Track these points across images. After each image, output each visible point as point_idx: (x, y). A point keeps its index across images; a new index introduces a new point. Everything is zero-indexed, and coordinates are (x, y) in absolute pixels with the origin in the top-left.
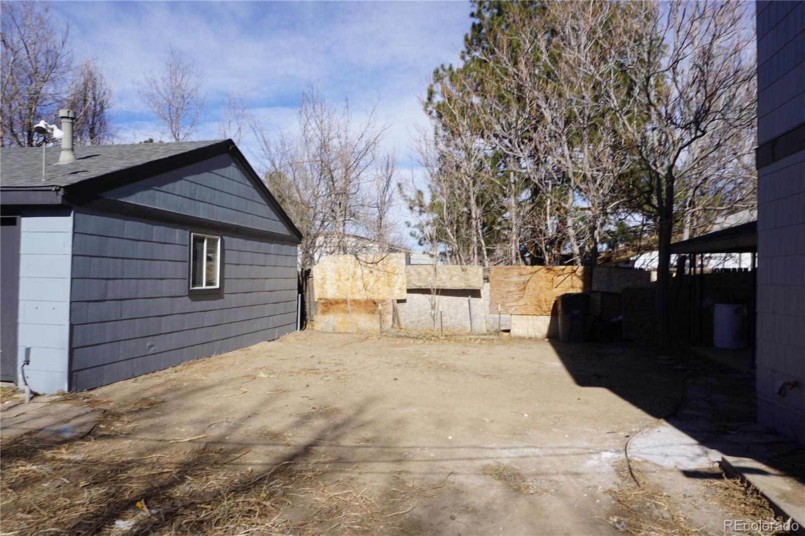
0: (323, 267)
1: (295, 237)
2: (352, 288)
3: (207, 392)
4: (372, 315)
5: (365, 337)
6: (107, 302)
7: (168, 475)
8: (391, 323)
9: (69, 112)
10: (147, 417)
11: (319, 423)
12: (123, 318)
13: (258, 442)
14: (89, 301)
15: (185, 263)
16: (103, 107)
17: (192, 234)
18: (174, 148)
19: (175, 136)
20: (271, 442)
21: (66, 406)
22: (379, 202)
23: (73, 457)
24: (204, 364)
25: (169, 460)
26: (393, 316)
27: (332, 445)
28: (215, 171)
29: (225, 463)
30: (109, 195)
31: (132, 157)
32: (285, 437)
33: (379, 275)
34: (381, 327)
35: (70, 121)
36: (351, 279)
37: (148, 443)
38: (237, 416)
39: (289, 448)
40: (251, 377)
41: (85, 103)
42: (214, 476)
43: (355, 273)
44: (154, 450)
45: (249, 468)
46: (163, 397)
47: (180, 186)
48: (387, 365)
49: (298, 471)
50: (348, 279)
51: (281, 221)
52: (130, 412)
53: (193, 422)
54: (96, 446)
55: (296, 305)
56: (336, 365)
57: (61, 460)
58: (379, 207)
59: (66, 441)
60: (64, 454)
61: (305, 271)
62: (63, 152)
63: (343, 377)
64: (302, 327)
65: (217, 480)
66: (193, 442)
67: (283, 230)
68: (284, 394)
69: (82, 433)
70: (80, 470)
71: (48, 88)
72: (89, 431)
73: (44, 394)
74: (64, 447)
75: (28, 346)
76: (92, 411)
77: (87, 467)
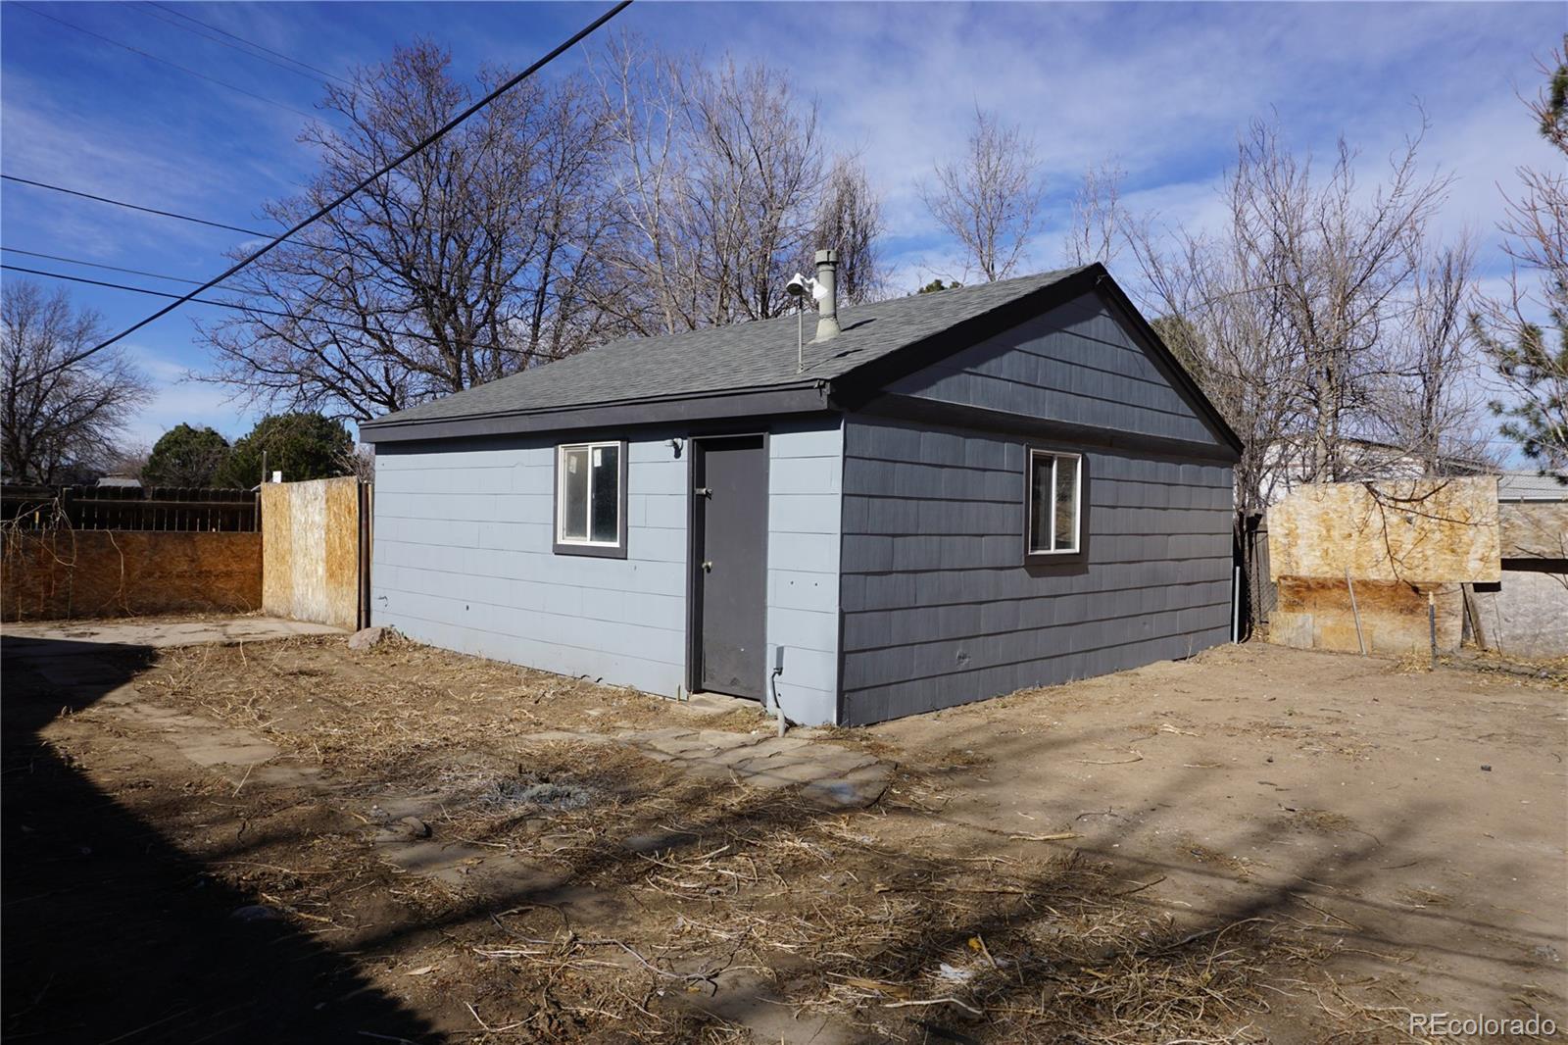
0: (1291, 509)
1: (1228, 448)
2: (1358, 554)
3: (1066, 751)
4: (1410, 617)
5: (1393, 664)
6: (895, 574)
7: (1014, 898)
8: (1458, 637)
9: (829, 253)
10: (965, 786)
11: (1306, 844)
12: (917, 605)
13: (1179, 864)
14: (867, 574)
15: (1018, 506)
16: (866, 235)
17: (1031, 450)
18: (996, 294)
19: (988, 271)
20: (1205, 868)
21: (835, 749)
22: (1425, 361)
23: (859, 838)
24: (1053, 696)
25: (1013, 871)
26: (1464, 621)
27: (1345, 898)
28: (1071, 329)
29: (1117, 896)
30: (896, 389)
31: (928, 318)
32: (1233, 862)
33: (1427, 526)
34: (1434, 645)
35: (831, 267)
36: (1355, 535)
37: (972, 833)
38: (1130, 805)
39: (1245, 887)
40: (1147, 732)
41: (839, 234)
42: (1100, 916)
43: (1365, 523)
44: (985, 847)
45: (1168, 914)
46: (989, 752)
47: (1010, 363)
48: (1458, 734)
49: (1273, 940)
50: (1350, 535)
51: (1199, 417)
52: (936, 773)
53: (1047, 806)
54: (890, 825)
55: (1229, 590)
56: (1331, 721)
57: (842, 840)
58: (1424, 375)
59: (844, 809)
60: (844, 829)
61: (1248, 518)
62: (821, 321)
63: (1351, 750)
64: (1244, 633)
65: (1106, 926)
66: (1052, 844)
67: (1203, 436)
68: (1220, 771)
69: (866, 799)
70: (872, 861)
71: (788, 218)
72: (877, 796)
73: (803, 725)
74: (844, 818)
75: (781, 645)
76: (877, 763)
77: (881, 859)
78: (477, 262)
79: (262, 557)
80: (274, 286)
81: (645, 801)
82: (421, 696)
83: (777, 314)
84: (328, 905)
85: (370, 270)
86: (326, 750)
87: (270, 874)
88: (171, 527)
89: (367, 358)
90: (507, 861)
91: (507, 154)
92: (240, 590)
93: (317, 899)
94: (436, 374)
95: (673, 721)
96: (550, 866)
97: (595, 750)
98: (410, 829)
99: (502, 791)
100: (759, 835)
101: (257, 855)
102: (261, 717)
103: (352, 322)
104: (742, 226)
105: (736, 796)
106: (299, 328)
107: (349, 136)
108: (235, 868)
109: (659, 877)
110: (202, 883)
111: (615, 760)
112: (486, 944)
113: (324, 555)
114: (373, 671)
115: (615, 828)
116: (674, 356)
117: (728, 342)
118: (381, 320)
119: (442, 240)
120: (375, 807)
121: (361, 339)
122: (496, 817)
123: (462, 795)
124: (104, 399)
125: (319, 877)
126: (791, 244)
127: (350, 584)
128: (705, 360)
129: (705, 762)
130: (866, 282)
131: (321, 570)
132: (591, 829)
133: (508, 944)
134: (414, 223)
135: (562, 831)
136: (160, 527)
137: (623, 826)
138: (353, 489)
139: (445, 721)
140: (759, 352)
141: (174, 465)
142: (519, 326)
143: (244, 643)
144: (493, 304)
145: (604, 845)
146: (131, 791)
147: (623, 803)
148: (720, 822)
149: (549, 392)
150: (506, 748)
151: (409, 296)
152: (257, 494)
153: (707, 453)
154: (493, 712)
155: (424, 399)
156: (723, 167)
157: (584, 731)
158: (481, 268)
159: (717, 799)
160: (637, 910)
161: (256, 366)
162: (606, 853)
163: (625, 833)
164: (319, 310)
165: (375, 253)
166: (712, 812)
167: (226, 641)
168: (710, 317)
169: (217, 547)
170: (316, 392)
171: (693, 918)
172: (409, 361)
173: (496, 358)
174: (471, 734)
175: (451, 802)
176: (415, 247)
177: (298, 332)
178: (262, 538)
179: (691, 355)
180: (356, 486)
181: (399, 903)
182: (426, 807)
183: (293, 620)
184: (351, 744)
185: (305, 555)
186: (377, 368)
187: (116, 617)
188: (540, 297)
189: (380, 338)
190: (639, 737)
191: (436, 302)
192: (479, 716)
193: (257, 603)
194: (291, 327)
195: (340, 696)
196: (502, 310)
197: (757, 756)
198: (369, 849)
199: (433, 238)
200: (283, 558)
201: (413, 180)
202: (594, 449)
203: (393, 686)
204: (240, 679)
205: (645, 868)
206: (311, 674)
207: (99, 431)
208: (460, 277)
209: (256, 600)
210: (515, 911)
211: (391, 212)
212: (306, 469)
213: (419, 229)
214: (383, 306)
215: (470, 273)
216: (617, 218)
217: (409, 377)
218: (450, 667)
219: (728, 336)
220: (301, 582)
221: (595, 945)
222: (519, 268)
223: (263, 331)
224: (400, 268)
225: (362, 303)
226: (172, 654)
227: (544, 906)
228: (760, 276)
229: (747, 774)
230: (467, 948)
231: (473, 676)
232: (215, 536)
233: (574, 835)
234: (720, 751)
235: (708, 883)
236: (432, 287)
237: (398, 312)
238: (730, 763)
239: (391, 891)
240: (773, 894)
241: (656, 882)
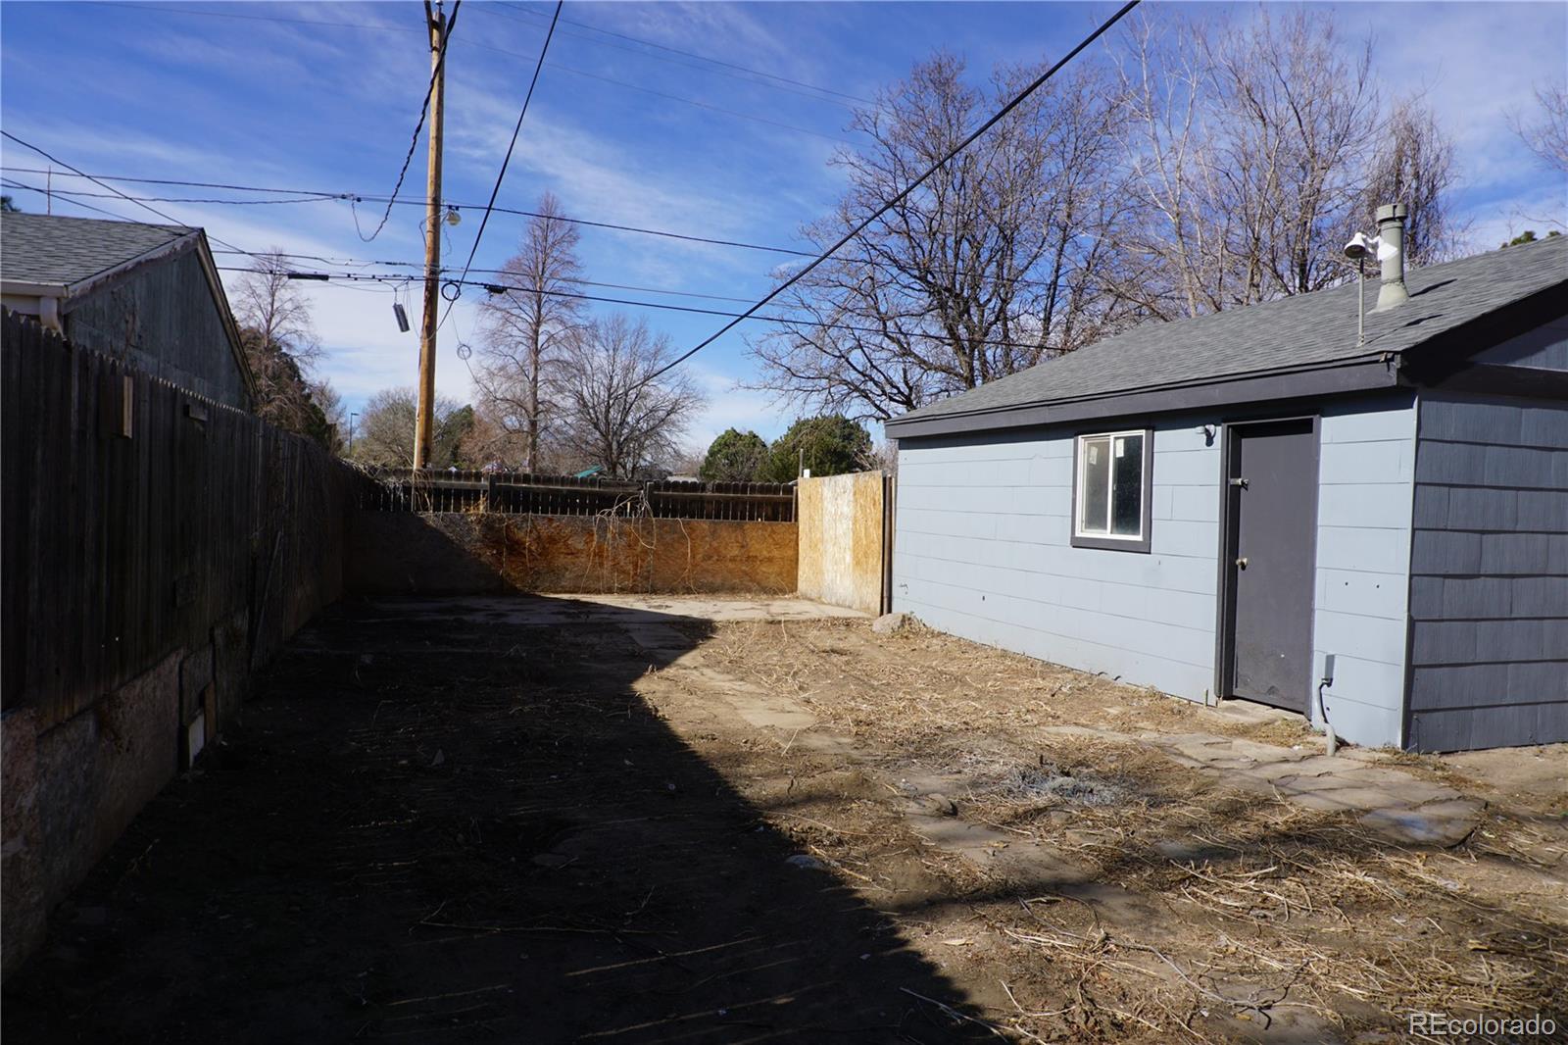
6: (1483, 578)
9: (1395, 207)
12: (1514, 616)
14: (1446, 576)
16: (1433, 186)
21: (1401, 776)
23: (1440, 882)
30: (1487, 359)
35: (1398, 224)
41: (1398, 188)
52: (1543, 819)
54: (1483, 873)
57: (1419, 881)
59: (1417, 845)
60: (1419, 868)
62: (1383, 288)
69: (1448, 838)
70: (1460, 912)
71: (1333, 179)
72: (1462, 837)
73: (1357, 745)
74: (1418, 856)
75: (1331, 653)
76: (1459, 798)
77: (1473, 912)
78: (990, 261)
79: (798, 545)
80: (807, 300)
81: (1174, 807)
82: (939, 679)
83: (1318, 287)
84: (867, 865)
85: (890, 278)
86: (858, 723)
87: (816, 829)
88: (726, 517)
89: (887, 361)
90: (1032, 849)
91: (1019, 151)
92: (780, 574)
93: (857, 858)
94: (950, 373)
95: (1201, 726)
96: (1077, 860)
97: (1117, 748)
98: (937, 805)
99: (1023, 779)
100: (1312, 861)
101: (804, 810)
102: (801, 688)
103: (874, 327)
104: (1278, 193)
105: (1281, 815)
106: (829, 336)
107: (873, 154)
108: (788, 819)
109: (1195, 889)
110: (762, 828)
111: (1138, 761)
112: (1016, 927)
113: (851, 543)
114: (896, 654)
115: (1145, 831)
116: (1204, 339)
117: (1265, 321)
118: (899, 324)
119: (956, 243)
120: (904, 780)
121: (881, 343)
122: (1021, 804)
123: (984, 779)
124: (673, 408)
125: (857, 838)
126: (1337, 207)
127: (874, 571)
128: (1239, 340)
129: (1241, 774)
130: (1433, 242)
131: (848, 558)
132: (1119, 828)
133: (1038, 931)
134: (931, 229)
135: (1088, 827)
136: (718, 517)
137: (1151, 830)
138: (878, 482)
139: (966, 707)
140: (1304, 328)
141: (724, 465)
142: (1030, 321)
143: (785, 621)
144: (1005, 302)
145: (1133, 847)
146: (702, 741)
147: (1151, 806)
148: (1264, 840)
149: (1068, 383)
150: (1025, 737)
151: (925, 300)
152: (795, 488)
153: (1243, 440)
154: (1010, 702)
155: (939, 398)
156: (1255, 130)
157: (1104, 728)
158: (993, 267)
159: (1261, 815)
160: (1173, 919)
161: (793, 374)
162: (1136, 855)
163: (1156, 837)
164: (845, 319)
165: (895, 261)
166: (1252, 828)
167: (770, 619)
168: (1239, 297)
169: (762, 535)
170: (842, 395)
171: (1238, 939)
172: (925, 362)
173: (1007, 355)
174: (989, 721)
175: (974, 785)
176: (930, 252)
177: (827, 340)
178: (798, 528)
179: (1222, 337)
180: (881, 479)
181: (931, 874)
182: (950, 786)
183: (823, 603)
184: (879, 720)
185: (834, 544)
186: (896, 370)
187: (684, 594)
188: (1052, 291)
189: (899, 342)
190: (1164, 739)
191: (950, 303)
192: (997, 704)
193: (793, 588)
194: (822, 335)
195: (867, 675)
196: (1013, 307)
197: (1302, 773)
198: (900, 819)
199: (948, 242)
200: (816, 546)
201: (930, 187)
202: (1116, 438)
203: (914, 669)
204: (782, 653)
205: (1180, 877)
206: (841, 653)
207: (668, 436)
208: (973, 277)
209: (793, 584)
210: (1043, 900)
211: (909, 220)
212: (830, 466)
213: (934, 234)
214: (902, 311)
215: (983, 272)
216: (1134, 202)
217: (925, 376)
218: (967, 655)
219: (1264, 314)
220: (830, 568)
221: (1129, 948)
222: (1030, 263)
223: (799, 341)
224: (916, 273)
225: (883, 310)
226: (727, 627)
227: (1072, 900)
228: (1299, 247)
229: (1293, 793)
230: (998, 928)
231: (989, 665)
232: (761, 526)
233: (1100, 832)
234: (1257, 764)
235: (1252, 904)
236: (946, 289)
237: (916, 315)
238: (1270, 778)
239: (923, 861)
240: (1333, 929)
241: (1193, 894)
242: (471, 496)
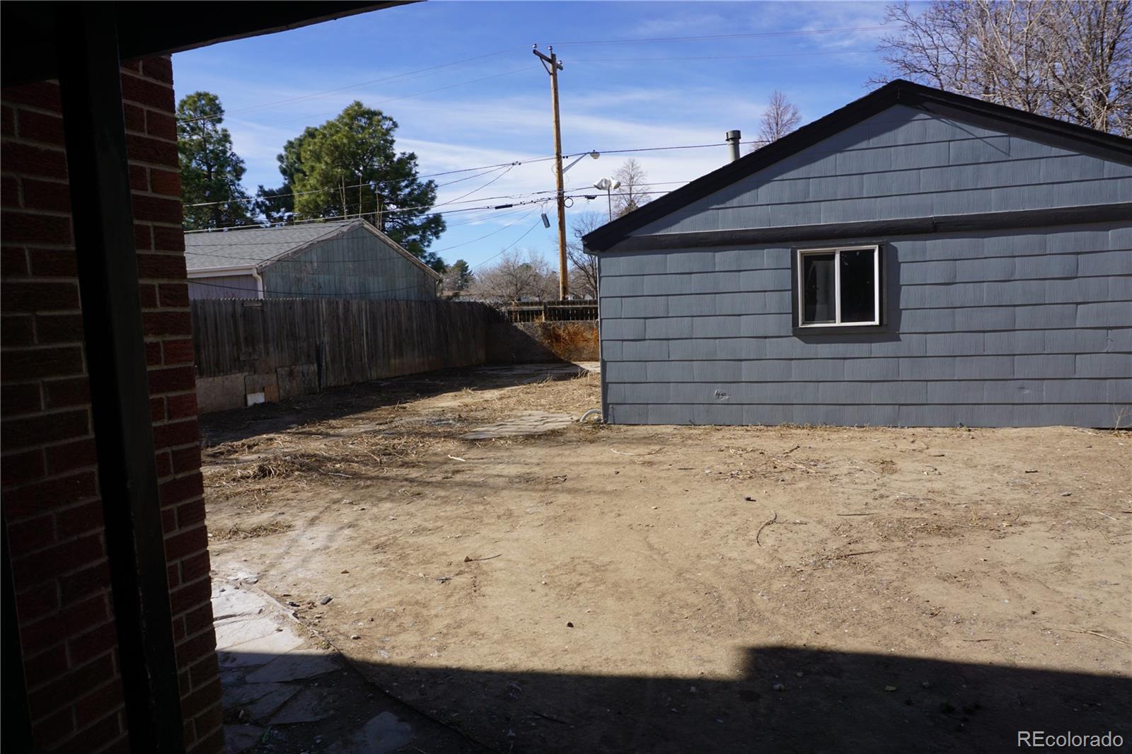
6: (647, 341)
12: (672, 359)
14: (623, 340)
15: (784, 293)
17: (799, 251)
242: (538, 313)
